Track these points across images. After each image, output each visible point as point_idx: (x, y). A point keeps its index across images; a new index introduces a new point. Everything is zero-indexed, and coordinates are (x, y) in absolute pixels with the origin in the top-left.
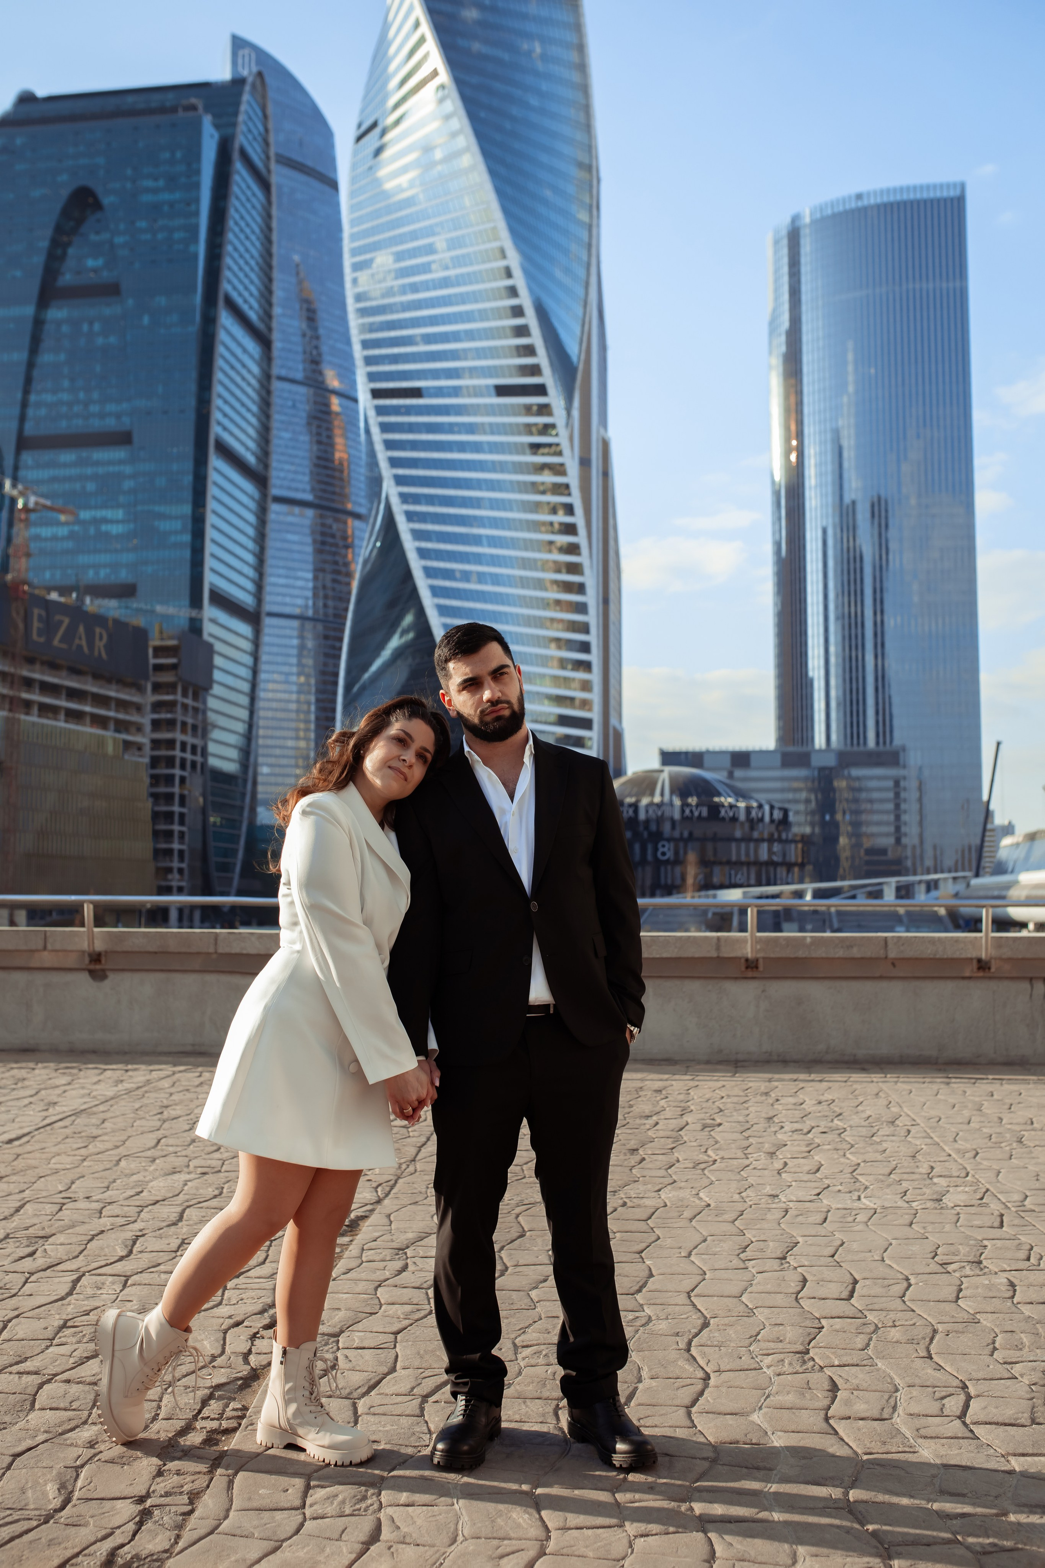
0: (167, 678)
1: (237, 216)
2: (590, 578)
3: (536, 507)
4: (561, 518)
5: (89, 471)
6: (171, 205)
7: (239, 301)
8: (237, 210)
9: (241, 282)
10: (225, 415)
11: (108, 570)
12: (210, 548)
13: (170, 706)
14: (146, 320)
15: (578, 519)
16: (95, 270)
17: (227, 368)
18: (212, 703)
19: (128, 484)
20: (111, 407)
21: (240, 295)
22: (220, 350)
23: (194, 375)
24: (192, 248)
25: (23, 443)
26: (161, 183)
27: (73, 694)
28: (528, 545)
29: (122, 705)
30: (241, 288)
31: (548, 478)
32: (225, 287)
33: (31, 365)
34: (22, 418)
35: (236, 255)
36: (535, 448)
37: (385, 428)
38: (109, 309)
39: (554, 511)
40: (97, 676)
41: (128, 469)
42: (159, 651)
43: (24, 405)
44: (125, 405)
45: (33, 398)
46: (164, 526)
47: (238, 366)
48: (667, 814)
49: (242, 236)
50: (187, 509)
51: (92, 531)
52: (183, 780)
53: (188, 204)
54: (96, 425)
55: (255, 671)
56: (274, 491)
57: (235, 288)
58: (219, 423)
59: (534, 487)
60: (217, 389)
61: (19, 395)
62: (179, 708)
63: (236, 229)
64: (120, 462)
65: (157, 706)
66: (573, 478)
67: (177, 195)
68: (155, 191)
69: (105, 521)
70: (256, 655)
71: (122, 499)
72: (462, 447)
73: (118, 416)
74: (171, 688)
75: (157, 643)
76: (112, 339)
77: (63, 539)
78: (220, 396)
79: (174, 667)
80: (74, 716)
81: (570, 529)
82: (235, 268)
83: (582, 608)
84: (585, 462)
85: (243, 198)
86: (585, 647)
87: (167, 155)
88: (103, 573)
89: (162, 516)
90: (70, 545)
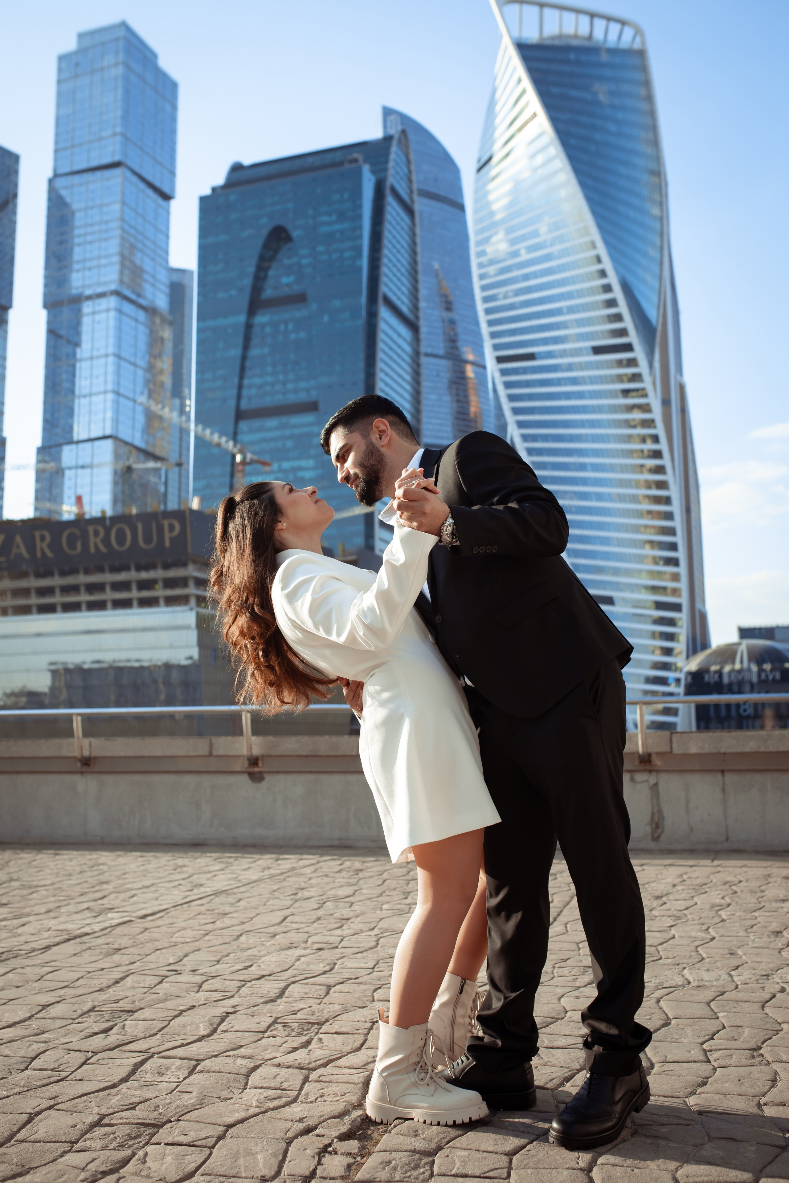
1: (390, 236)
2: (674, 492)
3: (629, 438)
4: (650, 446)
5: (287, 432)
6: (342, 232)
7: (394, 299)
8: (390, 232)
9: (395, 285)
10: (387, 385)
14: (326, 318)
15: (663, 446)
16: (288, 285)
17: (387, 349)
20: (303, 384)
21: (395, 294)
22: (381, 336)
23: (362, 356)
24: (358, 263)
25: (239, 415)
26: (334, 217)
28: (624, 468)
30: (394, 289)
31: (637, 415)
32: (384, 288)
33: (244, 358)
34: (239, 397)
35: (390, 265)
36: (626, 393)
37: (508, 385)
38: (298, 313)
39: (643, 440)
43: (240, 387)
44: (313, 382)
45: (246, 382)
47: (395, 348)
48: (747, 678)
49: (394, 251)
53: (353, 231)
54: (292, 398)
57: (391, 289)
59: (628, 424)
60: (380, 365)
61: (236, 381)
63: (390, 246)
64: (310, 424)
66: (657, 414)
67: (346, 225)
68: (330, 223)
69: (301, 469)
71: (312, 452)
72: (568, 396)
73: (307, 390)
76: (302, 334)
78: (382, 370)
81: (657, 454)
82: (390, 275)
83: (669, 516)
84: (666, 403)
85: (394, 222)
86: (673, 547)
87: (337, 197)
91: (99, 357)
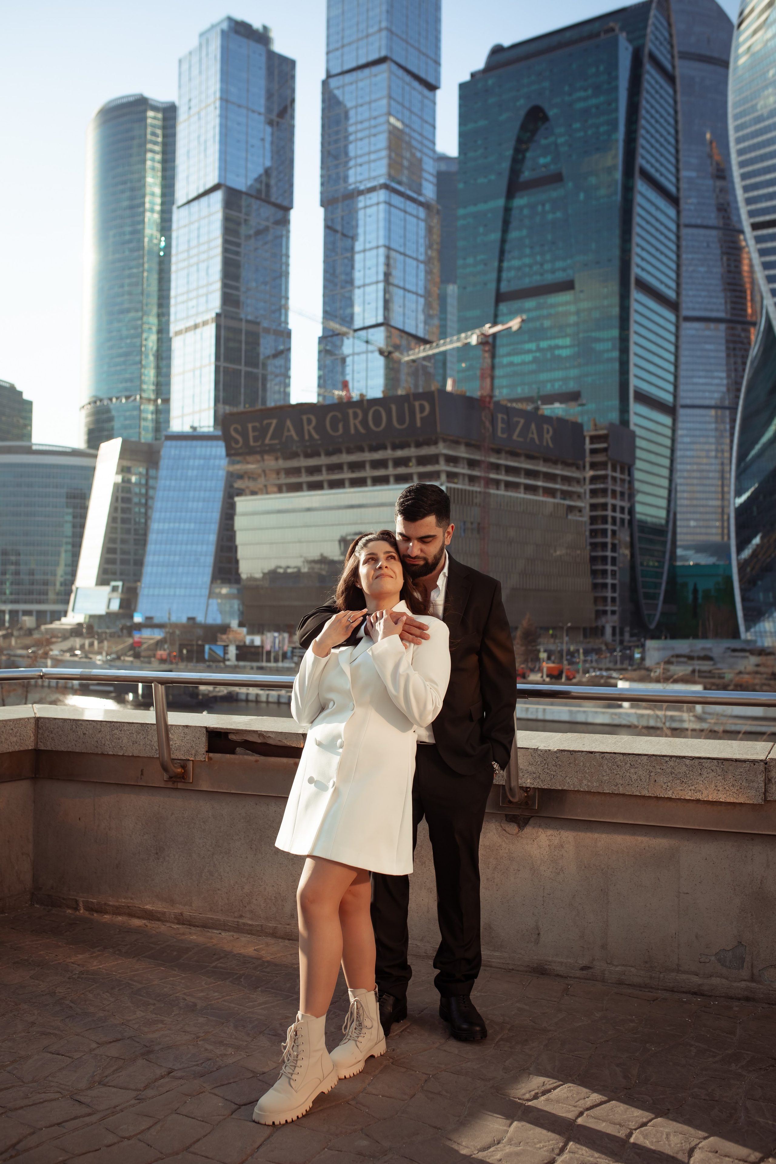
0: (600, 458)
1: (648, 107)
5: (545, 312)
6: (597, 107)
7: (652, 171)
8: (648, 102)
9: (653, 156)
10: (643, 259)
11: (561, 383)
12: (633, 360)
13: (604, 478)
14: (582, 196)
16: (545, 166)
17: (643, 223)
18: (638, 475)
19: (573, 319)
20: (559, 264)
21: (652, 166)
22: (637, 210)
23: (617, 232)
24: (614, 137)
25: (500, 298)
26: (590, 92)
27: (530, 474)
29: (566, 479)
30: (653, 161)
32: (640, 161)
33: (503, 241)
34: (499, 280)
35: (648, 137)
37: (763, 252)
38: (555, 193)
40: (546, 460)
41: (572, 308)
42: (594, 439)
43: (500, 270)
44: (569, 262)
45: (505, 264)
46: (599, 347)
47: (653, 221)
49: (653, 121)
50: (615, 333)
51: (549, 356)
52: (614, 532)
53: (610, 104)
54: (549, 278)
55: (673, 450)
56: (685, 313)
57: (648, 162)
58: (638, 266)
60: (636, 239)
61: (496, 264)
62: (609, 480)
63: (648, 117)
64: (567, 303)
65: (594, 479)
67: (602, 99)
68: (585, 99)
69: (558, 347)
70: (673, 438)
71: (569, 331)
73: (564, 270)
74: (603, 465)
75: (593, 433)
76: (559, 214)
77: (529, 363)
78: (638, 245)
79: (605, 450)
80: (531, 489)
82: (648, 146)
85: (653, 92)
87: (593, 70)
88: (557, 385)
89: (598, 340)
90: (534, 367)
91: (371, 249)
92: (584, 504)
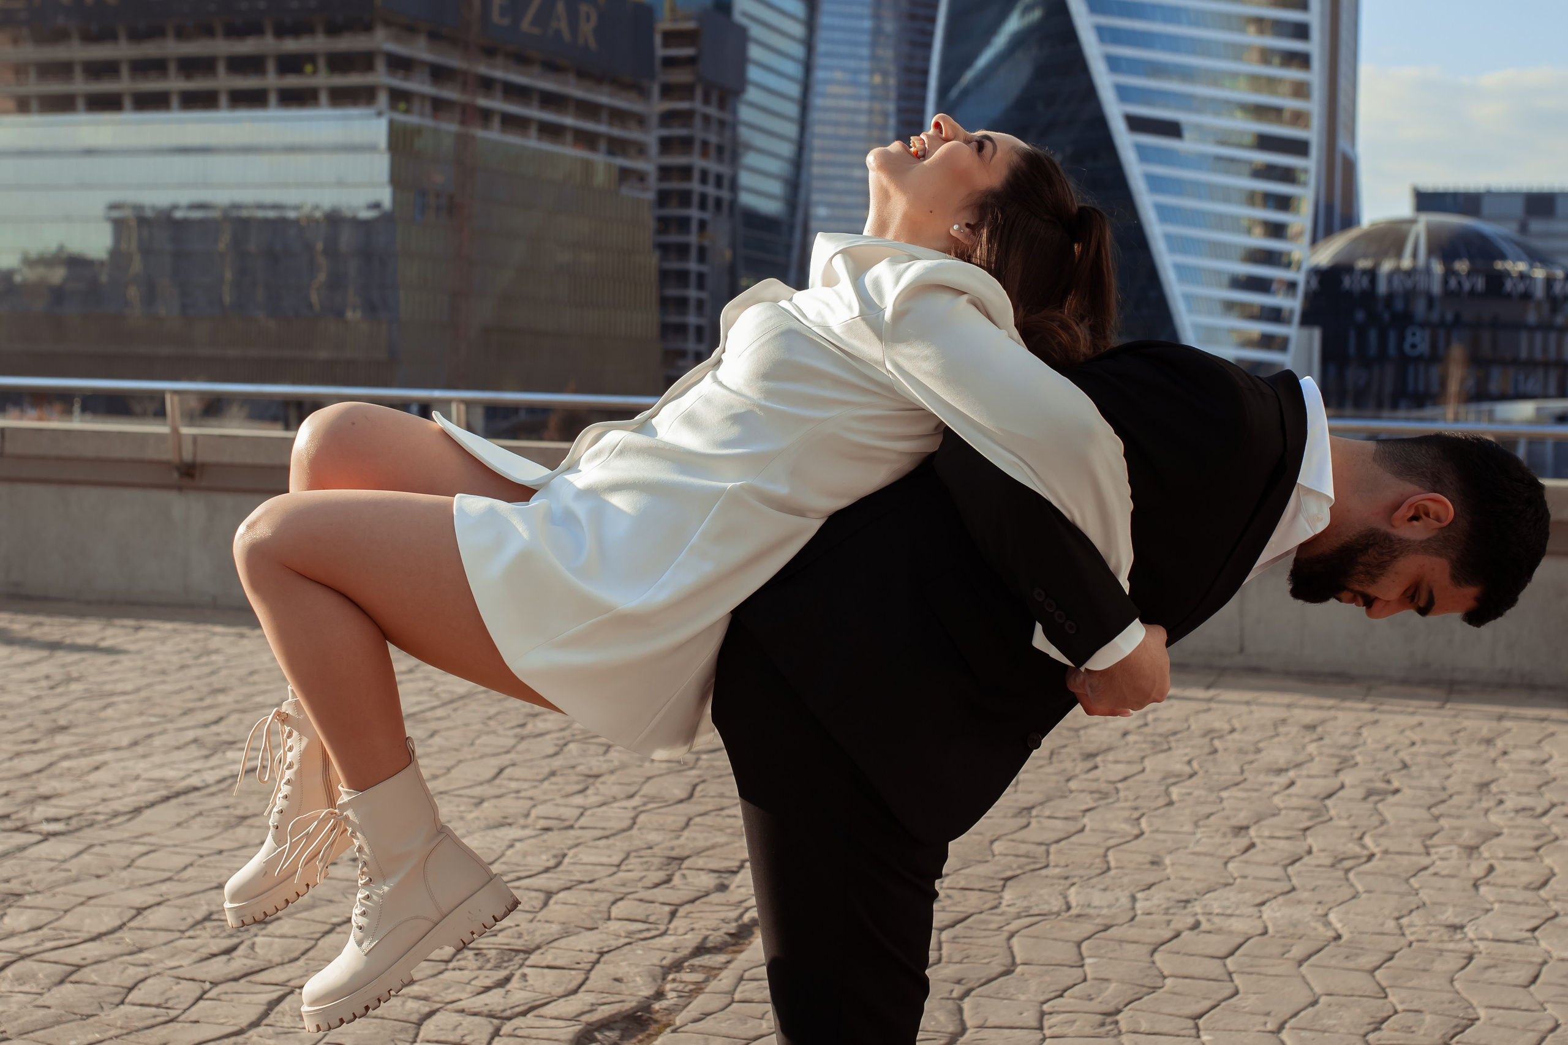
0: (680, 76)
13: (686, 117)
18: (746, 114)
29: (617, 115)
40: (581, 74)
42: (669, 37)
48: (1422, 282)
52: (702, 225)
55: (808, 67)
62: (698, 121)
65: (668, 118)
70: (809, 44)
74: (685, 91)
75: (665, 26)
79: (692, 60)
80: (551, 131)
86: (1301, 31)
92: (648, 165)
